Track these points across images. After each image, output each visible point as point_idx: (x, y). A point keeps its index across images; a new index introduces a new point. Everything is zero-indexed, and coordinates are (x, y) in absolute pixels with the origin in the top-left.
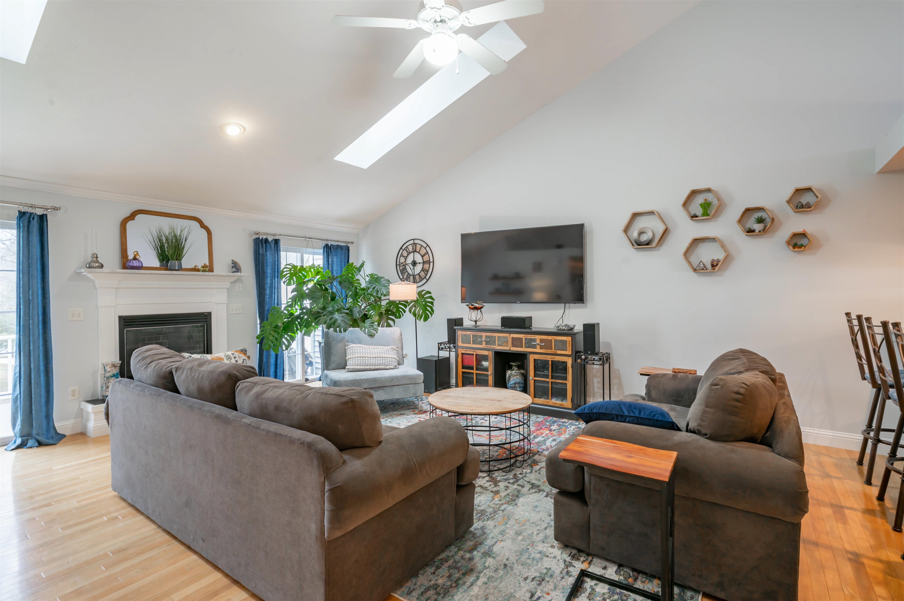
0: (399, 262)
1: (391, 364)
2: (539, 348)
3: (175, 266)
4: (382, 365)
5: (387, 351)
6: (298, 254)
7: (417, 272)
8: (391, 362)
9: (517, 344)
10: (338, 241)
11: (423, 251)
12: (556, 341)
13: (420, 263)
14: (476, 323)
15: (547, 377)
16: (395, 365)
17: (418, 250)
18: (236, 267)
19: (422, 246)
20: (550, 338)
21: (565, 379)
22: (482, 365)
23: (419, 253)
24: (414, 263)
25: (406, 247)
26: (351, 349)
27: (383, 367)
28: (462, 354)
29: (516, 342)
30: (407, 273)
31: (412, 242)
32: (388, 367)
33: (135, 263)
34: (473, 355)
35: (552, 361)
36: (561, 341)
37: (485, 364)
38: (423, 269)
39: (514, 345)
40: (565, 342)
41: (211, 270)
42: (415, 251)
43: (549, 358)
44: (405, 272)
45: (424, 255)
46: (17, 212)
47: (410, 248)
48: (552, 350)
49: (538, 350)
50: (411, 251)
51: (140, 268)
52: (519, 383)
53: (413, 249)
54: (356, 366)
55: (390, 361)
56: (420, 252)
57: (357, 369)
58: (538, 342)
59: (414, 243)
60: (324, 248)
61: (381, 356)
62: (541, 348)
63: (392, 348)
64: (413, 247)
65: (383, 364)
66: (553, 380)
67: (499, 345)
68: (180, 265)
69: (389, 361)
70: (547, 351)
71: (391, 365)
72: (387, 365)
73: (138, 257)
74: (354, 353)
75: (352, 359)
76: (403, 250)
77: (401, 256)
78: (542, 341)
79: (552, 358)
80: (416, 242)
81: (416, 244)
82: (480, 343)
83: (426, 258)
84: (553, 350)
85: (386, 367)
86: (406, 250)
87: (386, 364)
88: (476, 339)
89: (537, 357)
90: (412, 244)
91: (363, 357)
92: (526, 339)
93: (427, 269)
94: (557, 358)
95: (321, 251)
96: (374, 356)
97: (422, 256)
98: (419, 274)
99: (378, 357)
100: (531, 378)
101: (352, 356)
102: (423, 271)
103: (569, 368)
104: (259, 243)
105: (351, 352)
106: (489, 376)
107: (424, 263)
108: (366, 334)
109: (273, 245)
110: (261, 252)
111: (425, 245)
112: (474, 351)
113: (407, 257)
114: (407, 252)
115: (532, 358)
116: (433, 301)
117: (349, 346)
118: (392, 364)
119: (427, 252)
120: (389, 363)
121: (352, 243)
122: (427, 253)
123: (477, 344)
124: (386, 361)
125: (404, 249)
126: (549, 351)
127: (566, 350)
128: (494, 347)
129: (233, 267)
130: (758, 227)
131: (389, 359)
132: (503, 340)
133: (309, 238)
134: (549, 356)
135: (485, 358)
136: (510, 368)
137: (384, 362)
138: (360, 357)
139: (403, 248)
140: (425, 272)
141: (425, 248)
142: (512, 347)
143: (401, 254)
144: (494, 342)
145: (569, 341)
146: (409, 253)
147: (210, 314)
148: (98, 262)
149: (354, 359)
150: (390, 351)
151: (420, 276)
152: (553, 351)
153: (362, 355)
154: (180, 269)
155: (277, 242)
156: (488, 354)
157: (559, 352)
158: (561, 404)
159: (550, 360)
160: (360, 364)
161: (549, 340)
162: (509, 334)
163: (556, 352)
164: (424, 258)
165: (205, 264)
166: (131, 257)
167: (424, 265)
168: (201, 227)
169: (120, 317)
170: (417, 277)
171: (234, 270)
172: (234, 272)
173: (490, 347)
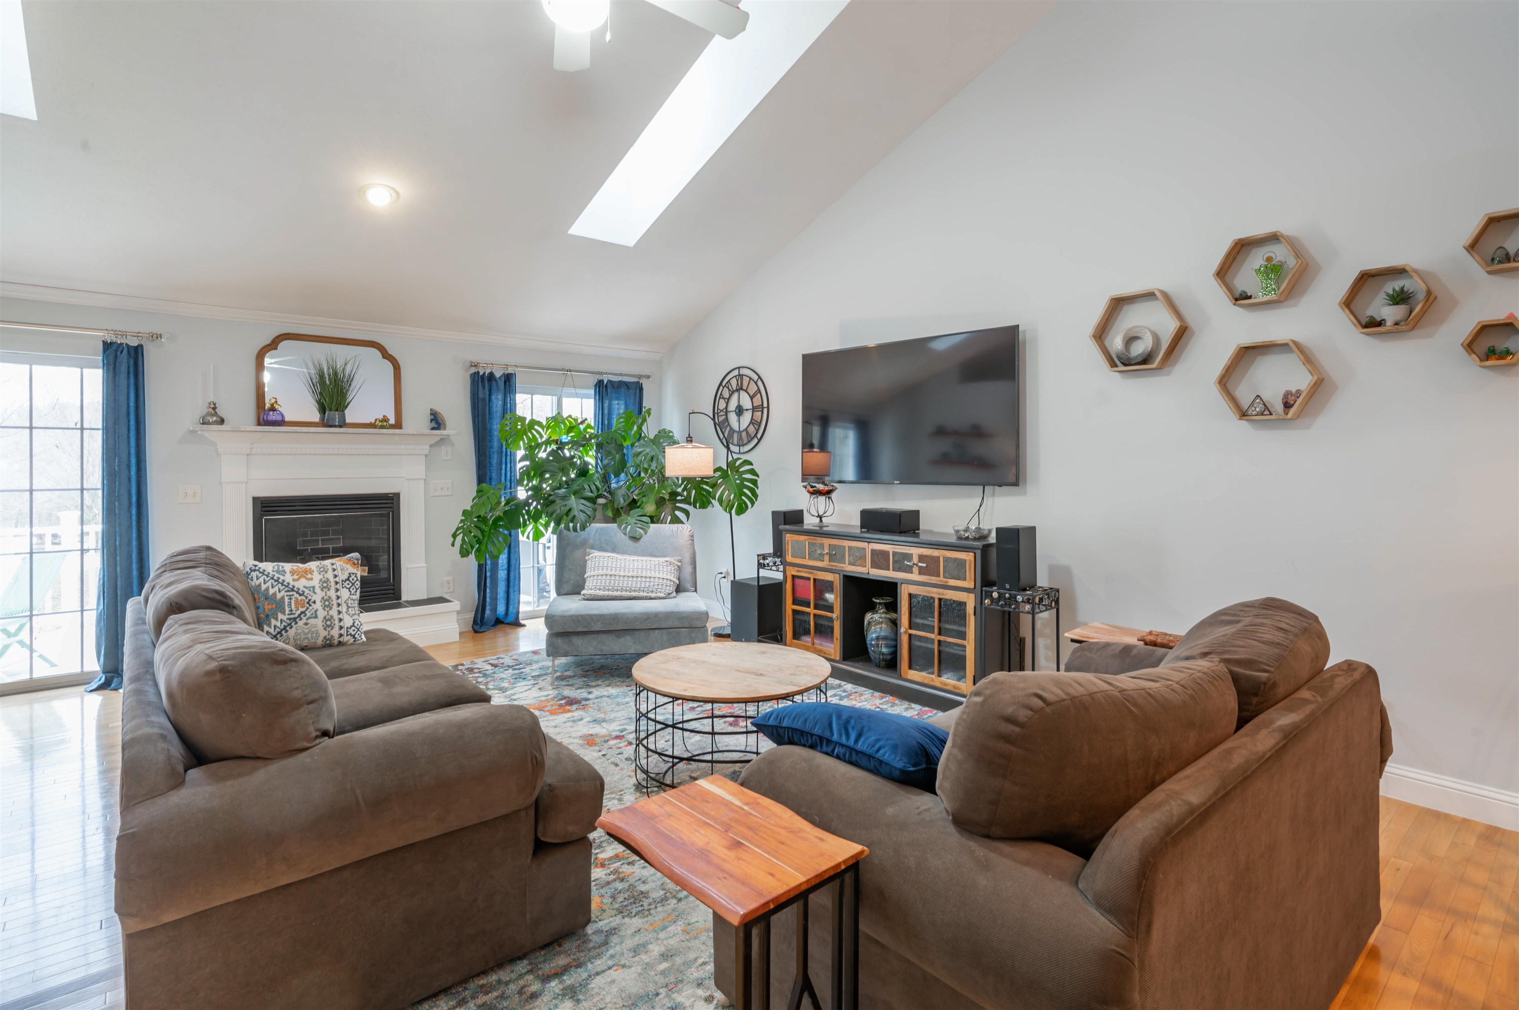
0: (718, 409)
1: (659, 590)
2: (918, 573)
3: (334, 419)
4: (644, 591)
5: (657, 566)
6: (554, 397)
7: (743, 427)
8: (660, 587)
9: (880, 564)
10: (621, 375)
11: (753, 389)
12: (946, 560)
13: (747, 410)
14: (821, 521)
15: (930, 629)
16: (667, 591)
17: (745, 388)
18: (437, 421)
19: (750, 378)
20: (935, 553)
21: (963, 635)
22: (826, 600)
23: (746, 391)
24: (740, 411)
25: (727, 383)
26: (594, 560)
27: (645, 594)
28: (793, 577)
29: (879, 559)
30: (728, 429)
31: (736, 373)
32: (653, 595)
33: (272, 416)
34: (809, 579)
35: (940, 600)
36: (956, 560)
37: (830, 597)
38: (753, 421)
39: (875, 565)
40: (961, 563)
41: (398, 425)
42: (740, 389)
43: (934, 593)
44: (726, 428)
45: (755, 395)
46: (101, 344)
47: (734, 383)
48: (940, 577)
49: (915, 576)
50: (735, 389)
51: (282, 423)
52: (885, 638)
53: (738, 384)
54: (598, 591)
55: (658, 585)
56: (748, 391)
57: (598, 596)
58: (915, 560)
59: (739, 375)
60: (596, 386)
61: (644, 575)
62: (920, 573)
63: (667, 561)
64: (738, 381)
65: (645, 589)
66: (942, 638)
67: (850, 564)
68: (343, 418)
69: (656, 584)
70: (931, 580)
71: (661, 592)
72: (652, 592)
73: (277, 407)
74: (596, 568)
75: (592, 578)
76: (723, 388)
77: (720, 398)
78: (921, 558)
79: (939, 594)
80: (744, 371)
81: (743, 375)
82: (821, 558)
83: (757, 401)
84: (942, 578)
85: (650, 594)
86: (728, 388)
87: (651, 589)
88: (814, 550)
89: (914, 589)
90: (736, 376)
91: (611, 575)
92: (894, 554)
93: (759, 421)
94: (950, 595)
95: (592, 392)
96: (631, 574)
97: (752, 398)
98: (746, 430)
99: (637, 577)
100: (902, 630)
101: (592, 573)
102: (753, 424)
103: (969, 614)
104: (478, 381)
105: (593, 566)
106: (835, 622)
107: (754, 409)
108: (625, 534)
109: (501, 384)
110: (481, 395)
111: (755, 377)
112: (811, 573)
113: (729, 399)
114: (729, 390)
115: (904, 592)
116: (756, 478)
117: (591, 555)
118: (662, 590)
119: (759, 389)
120: (656, 587)
121: (648, 377)
122: (759, 391)
123: (816, 559)
124: (652, 584)
125: (725, 386)
126: (934, 580)
127: (965, 579)
128: (842, 567)
129: (432, 421)
130: (1390, 313)
131: (657, 580)
132: (858, 554)
133: (568, 371)
134: (935, 590)
135: (828, 586)
136: (872, 608)
137: (647, 586)
138: (607, 575)
139: (724, 384)
140: (755, 425)
141: (756, 383)
142: (872, 567)
143: (721, 394)
144: (843, 556)
145: (970, 561)
146: (732, 393)
147: (398, 495)
148: (216, 414)
149: (595, 577)
150: (661, 566)
151: (747, 433)
152: (940, 580)
153: (609, 572)
154: (343, 424)
155: (508, 379)
156: (833, 580)
157: (952, 582)
158: (954, 687)
159: (936, 596)
160: (604, 588)
161: (935, 557)
162: (867, 544)
163: (947, 582)
164: (754, 400)
165: (384, 416)
166: (268, 406)
167: (754, 413)
168: (384, 357)
169: (255, 500)
170: (744, 434)
171: (434, 425)
172: (433, 429)
173: (836, 566)
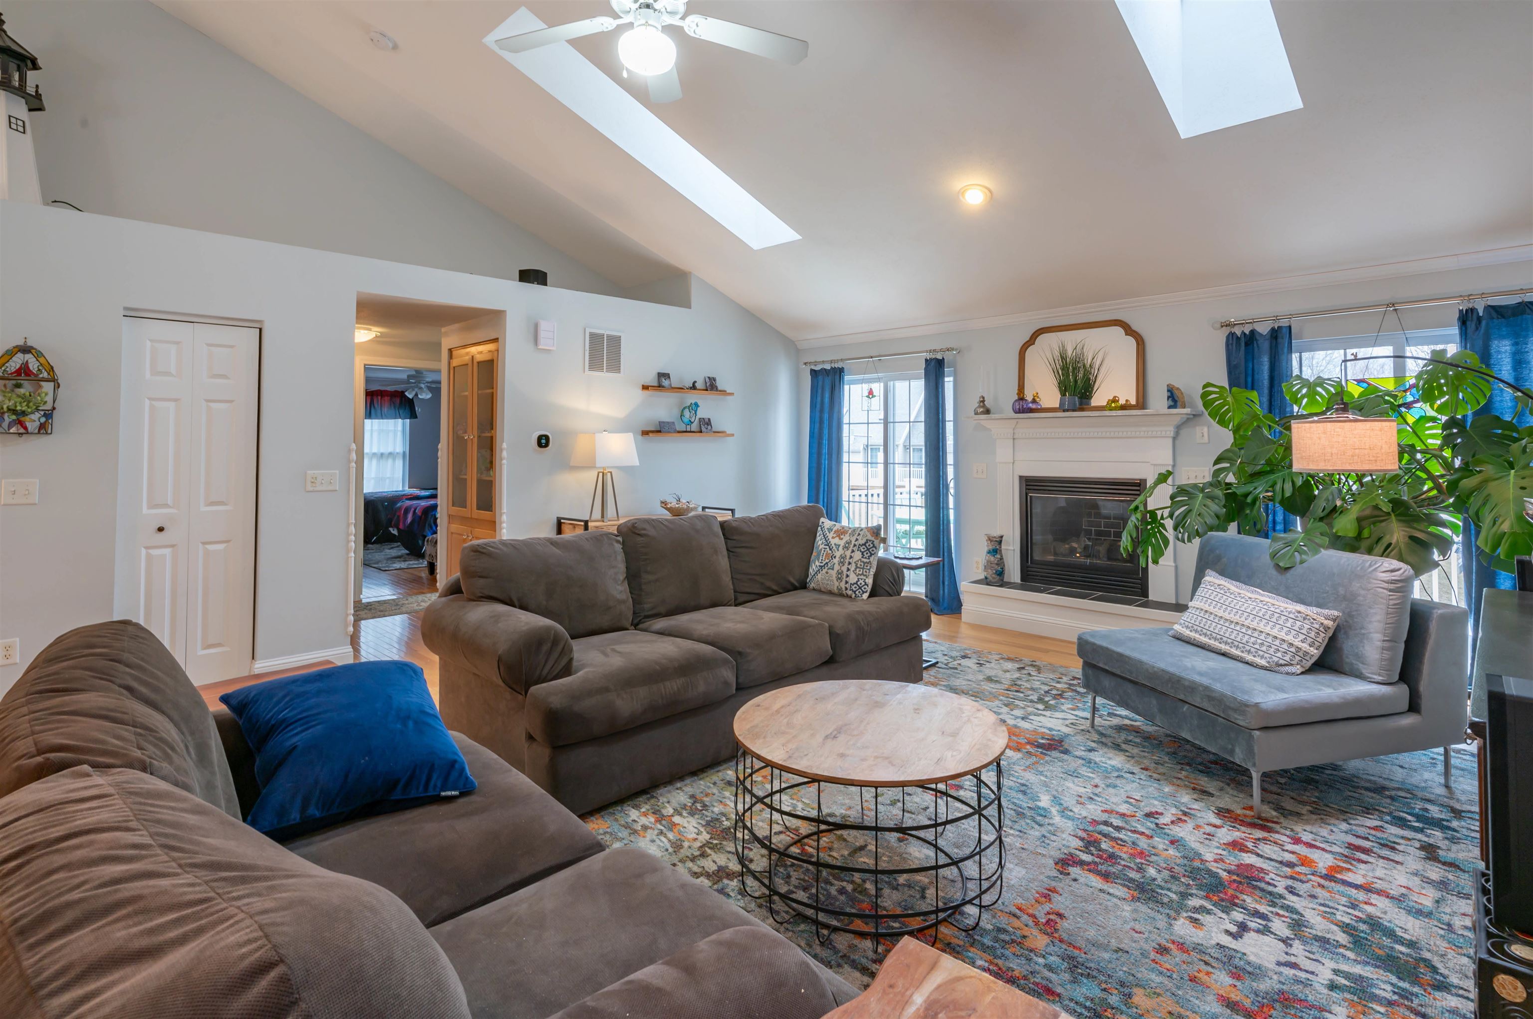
1: (1261, 653)
4: (1237, 647)
5: (1276, 615)
8: (1264, 648)
16: (1276, 659)
18: (1174, 398)
27: (1237, 653)
32: (1249, 658)
33: (1033, 406)
41: (1146, 406)
46: (923, 360)
51: (1041, 410)
54: (1184, 629)
55: (1262, 644)
57: (1182, 635)
61: (1246, 623)
63: (1299, 612)
65: (1241, 645)
68: (1089, 402)
69: (1259, 641)
71: (1262, 657)
72: (1249, 652)
85: (1244, 655)
87: (1248, 648)
99: (1237, 623)
104: (1236, 342)
105: (1202, 593)
117: (1208, 578)
118: (1266, 655)
120: (1257, 646)
124: (1253, 639)
129: (1169, 398)
131: (1262, 637)
137: (1244, 641)
150: (1283, 618)
154: (1088, 408)
155: (1283, 332)
166: (1029, 398)
168: (1129, 336)
169: (1022, 478)
171: (1171, 403)
172: (1170, 407)
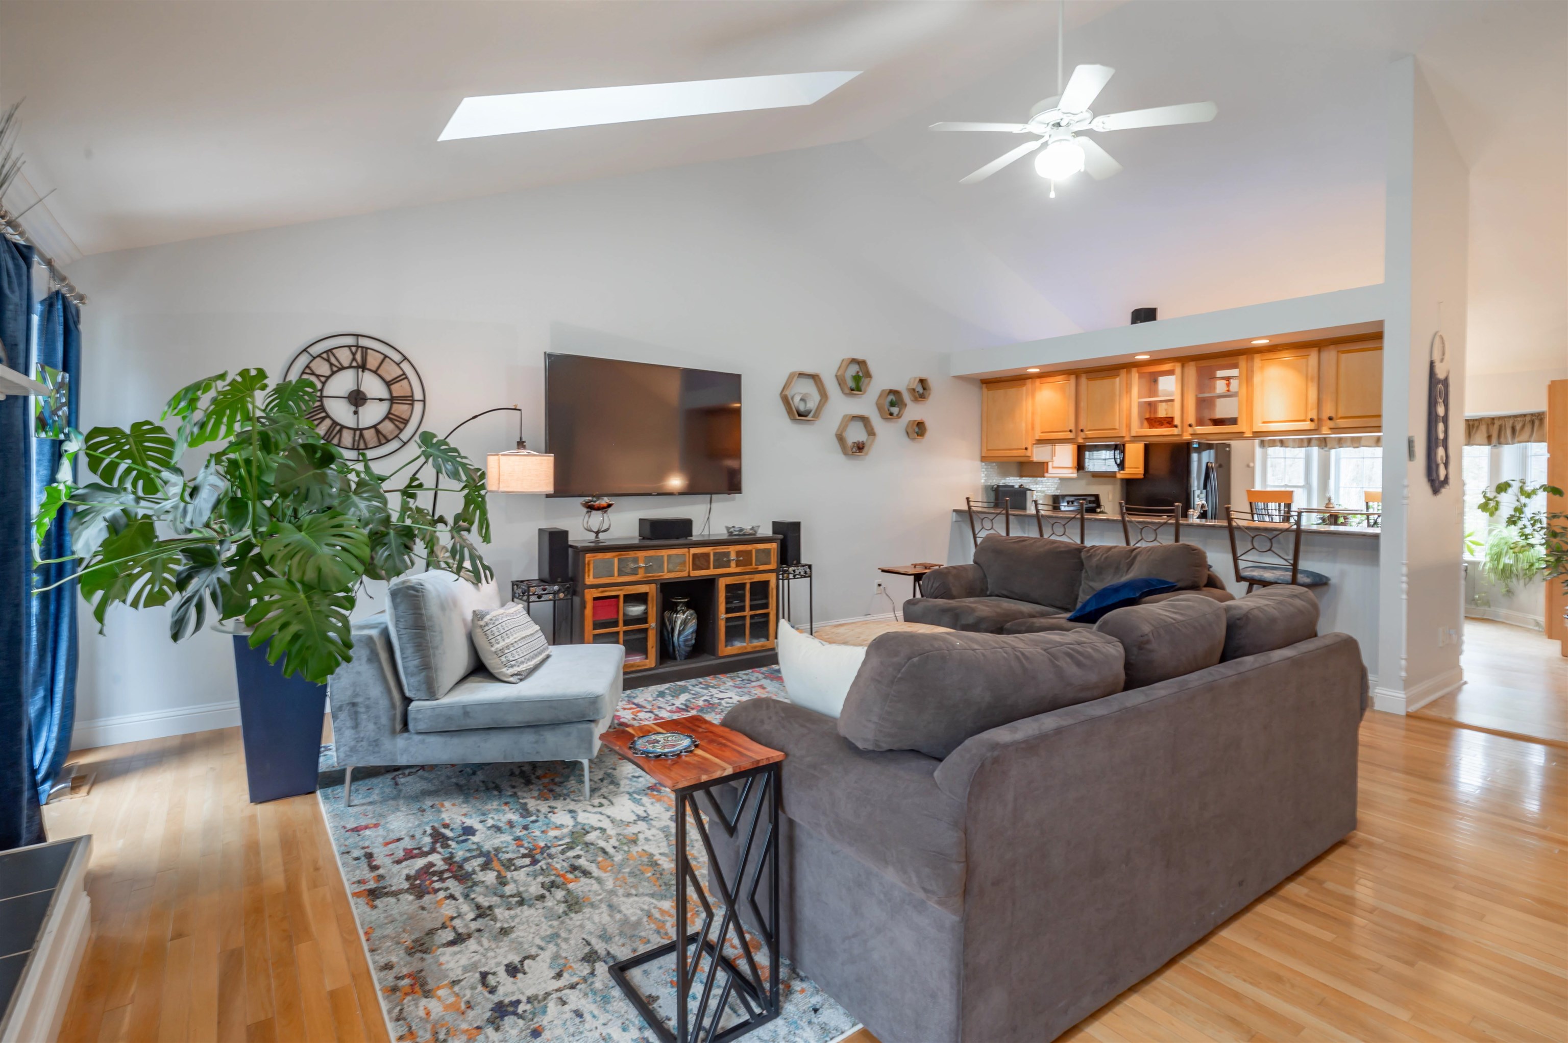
2: (734, 566)
9: (700, 565)
11: (391, 371)
12: (758, 551)
13: (381, 400)
14: (597, 537)
15: (744, 608)
17: (370, 366)
19: (386, 357)
20: (749, 546)
22: (636, 614)
23: (375, 372)
24: (357, 399)
25: (325, 352)
28: (595, 599)
29: (699, 561)
30: (328, 422)
31: (348, 340)
34: (617, 597)
35: (752, 583)
36: (763, 549)
37: (642, 610)
38: (390, 416)
39: (696, 567)
40: (767, 552)
42: (363, 367)
43: (747, 579)
44: (323, 419)
45: (396, 380)
47: (343, 356)
48: (751, 565)
49: (733, 569)
50: (345, 364)
53: (354, 359)
56: (378, 372)
58: (733, 556)
59: (356, 345)
62: (737, 566)
64: (353, 354)
66: (753, 612)
67: (669, 571)
70: (745, 569)
76: (315, 357)
78: (738, 553)
79: (750, 579)
80: (363, 342)
81: (366, 348)
82: (634, 572)
83: (400, 390)
84: (754, 566)
86: (328, 360)
89: (730, 581)
90: (349, 347)
92: (715, 554)
93: (404, 416)
94: (758, 578)
97: (388, 384)
98: (375, 427)
100: (720, 617)
102: (391, 420)
107: (392, 399)
111: (397, 357)
112: (621, 590)
113: (328, 378)
114: (331, 365)
115: (722, 583)
119: (404, 374)
121: (82, 299)
122: (404, 376)
125: (319, 356)
126: (748, 569)
127: (770, 563)
128: (660, 576)
132: (676, 560)
134: (747, 577)
135: (641, 598)
139: (314, 352)
140: (397, 423)
141: (398, 364)
142: (693, 569)
143: (306, 366)
144: (662, 565)
145: (774, 549)
146: (336, 369)
151: (378, 432)
156: (648, 591)
157: (762, 568)
159: (748, 581)
161: (749, 550)
162: (687, 550)
163: (757, 568)
164: (393, 387)
167: (393, 405)
170: (369, 435)
173: (653, 576)
